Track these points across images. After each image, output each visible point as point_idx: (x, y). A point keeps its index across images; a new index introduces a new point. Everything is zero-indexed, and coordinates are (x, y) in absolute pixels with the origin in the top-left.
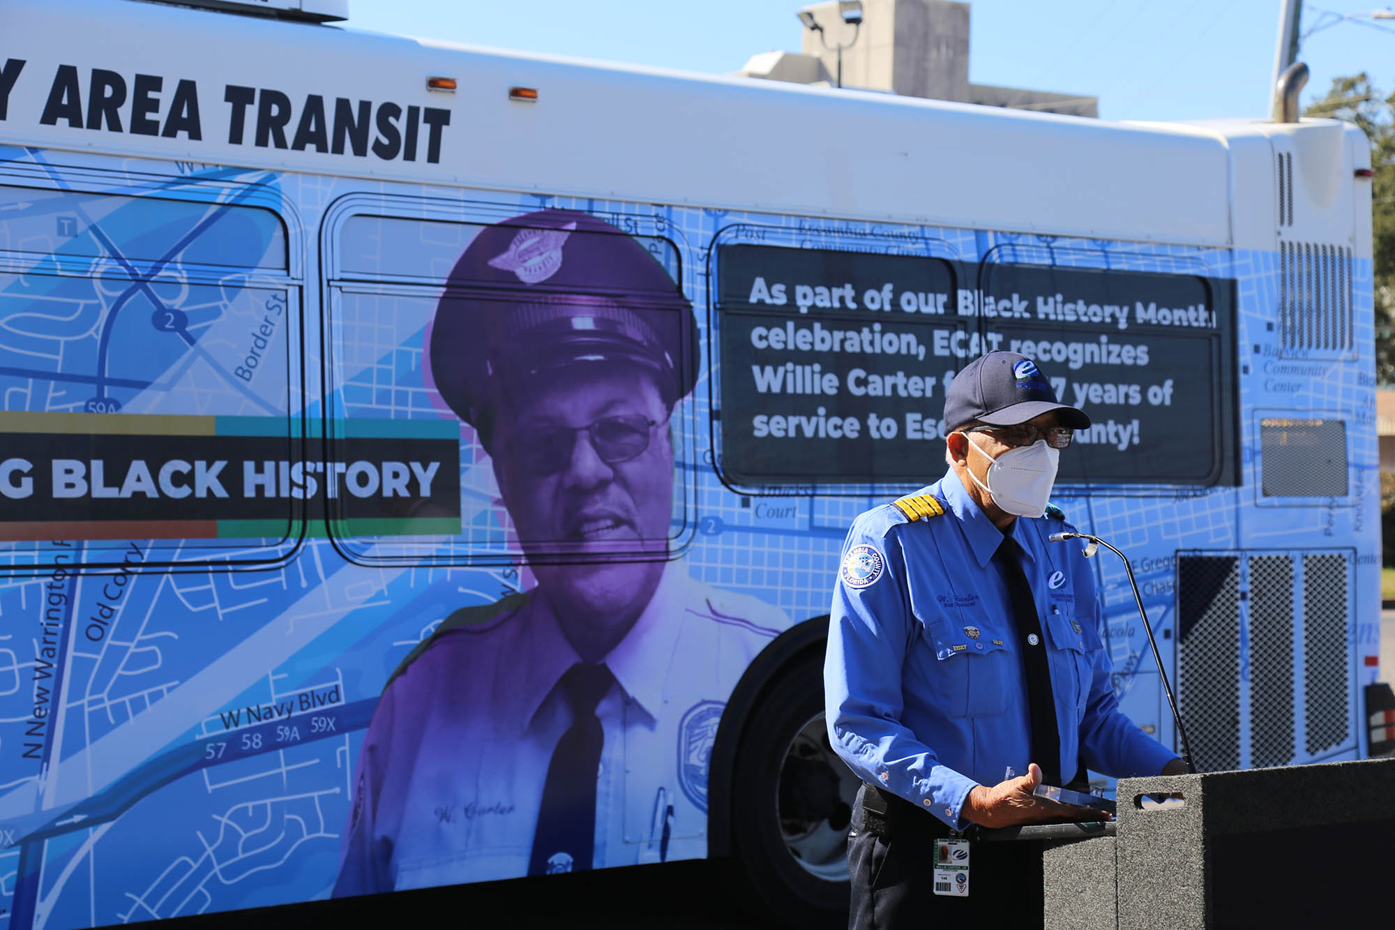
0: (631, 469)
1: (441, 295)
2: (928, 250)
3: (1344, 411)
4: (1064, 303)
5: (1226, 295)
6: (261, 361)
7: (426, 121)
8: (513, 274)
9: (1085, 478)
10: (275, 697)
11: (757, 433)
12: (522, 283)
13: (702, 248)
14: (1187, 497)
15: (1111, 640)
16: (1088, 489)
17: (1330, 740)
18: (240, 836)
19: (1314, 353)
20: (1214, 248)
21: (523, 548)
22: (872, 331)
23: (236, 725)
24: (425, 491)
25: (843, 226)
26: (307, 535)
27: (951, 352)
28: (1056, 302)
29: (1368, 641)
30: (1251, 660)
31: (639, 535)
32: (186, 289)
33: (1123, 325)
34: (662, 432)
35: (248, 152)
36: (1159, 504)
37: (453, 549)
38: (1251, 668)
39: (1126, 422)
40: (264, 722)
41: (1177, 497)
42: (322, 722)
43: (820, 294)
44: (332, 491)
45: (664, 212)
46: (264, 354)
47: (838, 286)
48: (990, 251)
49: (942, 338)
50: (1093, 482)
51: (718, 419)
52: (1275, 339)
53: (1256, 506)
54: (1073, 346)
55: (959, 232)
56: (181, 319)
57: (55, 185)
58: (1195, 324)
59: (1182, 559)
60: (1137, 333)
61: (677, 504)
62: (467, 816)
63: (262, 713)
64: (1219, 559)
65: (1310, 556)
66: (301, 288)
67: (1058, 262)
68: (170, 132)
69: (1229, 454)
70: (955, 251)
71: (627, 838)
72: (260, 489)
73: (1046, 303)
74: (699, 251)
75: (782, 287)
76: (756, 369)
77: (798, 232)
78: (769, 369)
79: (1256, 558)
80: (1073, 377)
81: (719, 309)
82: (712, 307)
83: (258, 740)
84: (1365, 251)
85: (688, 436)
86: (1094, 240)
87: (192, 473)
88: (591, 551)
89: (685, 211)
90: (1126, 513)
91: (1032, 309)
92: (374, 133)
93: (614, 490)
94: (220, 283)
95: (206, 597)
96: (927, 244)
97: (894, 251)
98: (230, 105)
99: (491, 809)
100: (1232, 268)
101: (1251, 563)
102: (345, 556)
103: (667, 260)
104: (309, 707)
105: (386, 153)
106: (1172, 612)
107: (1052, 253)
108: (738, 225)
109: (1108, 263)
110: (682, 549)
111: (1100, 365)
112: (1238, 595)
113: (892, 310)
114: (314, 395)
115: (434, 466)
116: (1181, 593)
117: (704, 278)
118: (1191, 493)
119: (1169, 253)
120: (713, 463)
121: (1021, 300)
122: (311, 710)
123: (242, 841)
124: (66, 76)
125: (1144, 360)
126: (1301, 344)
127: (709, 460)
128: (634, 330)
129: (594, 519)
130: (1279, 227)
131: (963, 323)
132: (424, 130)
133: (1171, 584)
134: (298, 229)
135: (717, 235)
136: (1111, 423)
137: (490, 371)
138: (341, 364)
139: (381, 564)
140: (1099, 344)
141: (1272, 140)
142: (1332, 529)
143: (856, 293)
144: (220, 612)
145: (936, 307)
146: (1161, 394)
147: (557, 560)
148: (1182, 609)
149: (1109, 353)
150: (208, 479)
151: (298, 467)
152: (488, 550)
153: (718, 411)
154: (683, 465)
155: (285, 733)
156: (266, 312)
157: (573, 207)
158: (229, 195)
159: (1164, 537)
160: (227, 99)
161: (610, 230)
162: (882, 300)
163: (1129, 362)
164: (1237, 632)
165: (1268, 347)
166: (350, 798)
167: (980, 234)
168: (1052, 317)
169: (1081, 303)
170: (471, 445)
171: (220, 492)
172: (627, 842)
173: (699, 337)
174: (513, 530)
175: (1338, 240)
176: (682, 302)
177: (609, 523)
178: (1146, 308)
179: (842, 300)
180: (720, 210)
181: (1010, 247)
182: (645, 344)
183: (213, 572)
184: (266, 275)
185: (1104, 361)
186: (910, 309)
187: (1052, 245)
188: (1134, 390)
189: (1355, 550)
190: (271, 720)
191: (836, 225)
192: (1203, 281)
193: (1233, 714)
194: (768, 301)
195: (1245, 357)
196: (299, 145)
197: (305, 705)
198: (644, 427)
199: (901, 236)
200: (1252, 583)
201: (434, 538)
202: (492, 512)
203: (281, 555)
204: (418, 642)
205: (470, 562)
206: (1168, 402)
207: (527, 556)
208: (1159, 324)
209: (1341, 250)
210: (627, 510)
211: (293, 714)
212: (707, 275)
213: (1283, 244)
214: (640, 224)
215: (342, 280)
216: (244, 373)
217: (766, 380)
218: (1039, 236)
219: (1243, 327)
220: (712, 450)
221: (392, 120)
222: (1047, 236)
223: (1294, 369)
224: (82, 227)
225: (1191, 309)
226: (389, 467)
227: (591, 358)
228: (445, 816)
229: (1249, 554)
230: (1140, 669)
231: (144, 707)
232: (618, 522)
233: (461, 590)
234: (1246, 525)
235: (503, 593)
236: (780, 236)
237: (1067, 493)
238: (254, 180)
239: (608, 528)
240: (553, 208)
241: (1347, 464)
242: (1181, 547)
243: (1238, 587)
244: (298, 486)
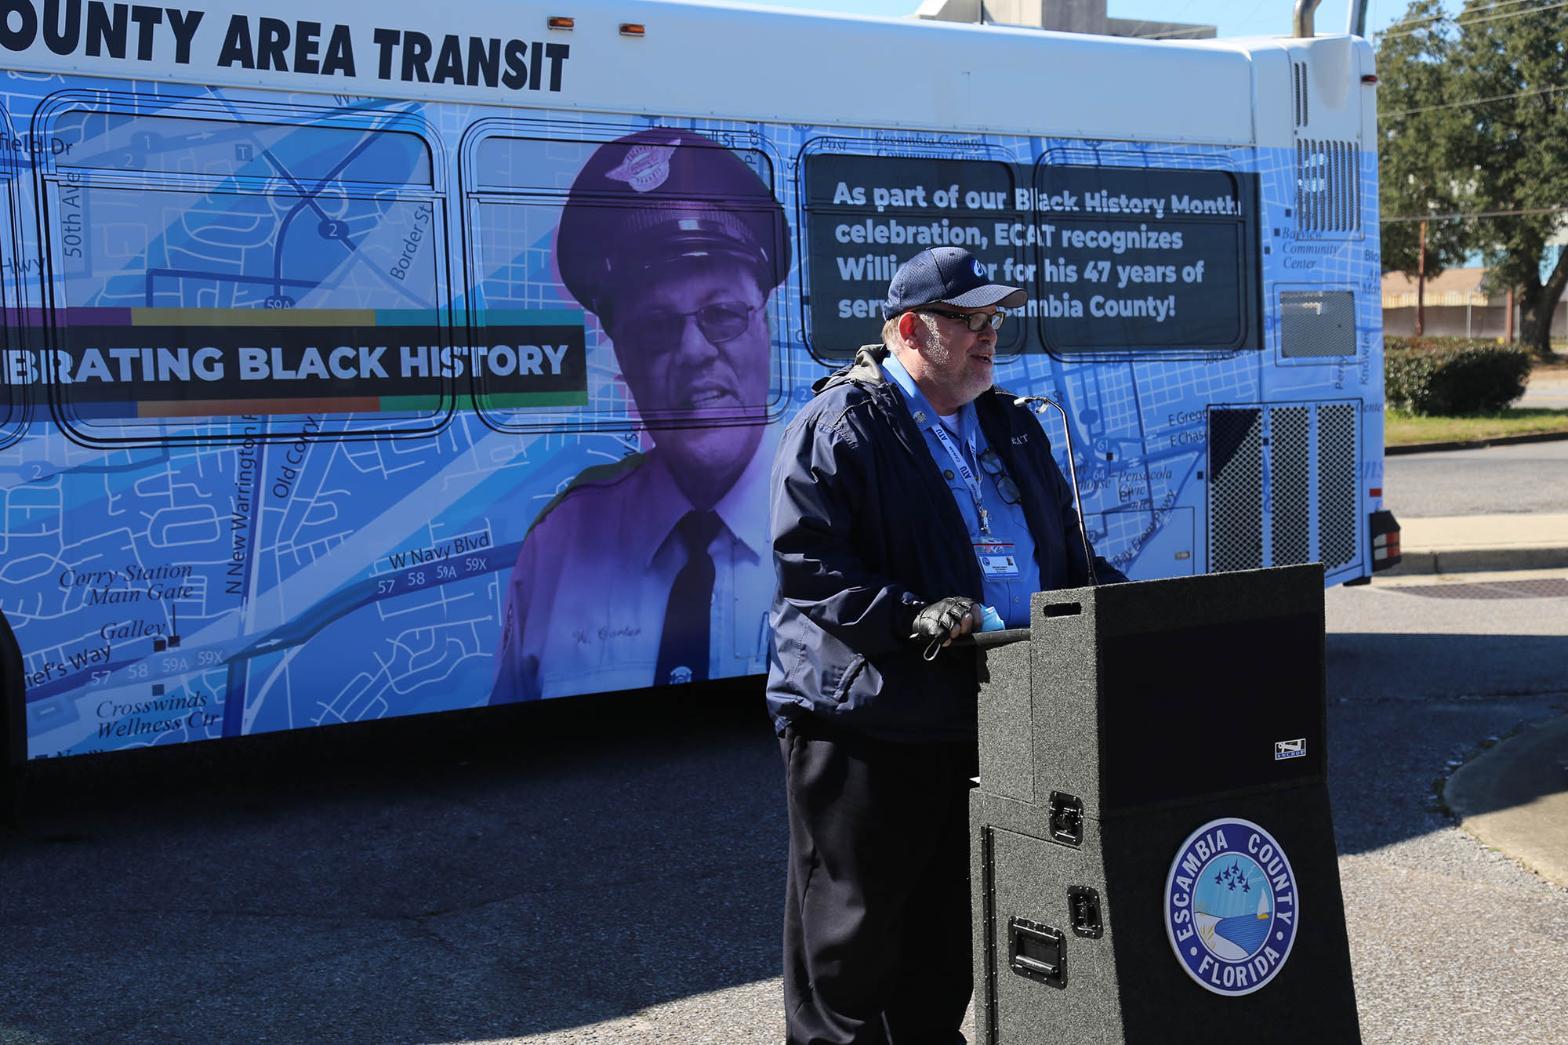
0: (733, 348)
1: (565, 203)
2: (989, 155)
3: (1351, 283)
4: (1108, 197)
5: (1250, 188)
6: (412, 263)
7: (548, 55)
8: (628, 183)
9: (1129, 347)
10: (434, 542)
11: (842, 315)
12: (635, 191)
13: (791, 158)
14: (1216, 359)
15: (1151, 482)
16: (1130, 355)
17: (1339, 559)
18: (410, 656)
19: (1326, 234)
20: (1240, 147)
21: (642, 416)
22: (941, 226)
23: (403, 566)
24: (556, 370)
25: (914, 136)
26: (456, 407)
27: (1010, 242)
28: (1101, 197)
29: (1373, 476)
30: (1272, 495)
31: (742, 403)
32: (346, 203)
33: (1160, 215)
34: (760, 316)
35: (395, 86)
36: (1192, 367)
37: (581, 418)
38: (1272, 502)
39: (1163, 298)
40: (426, 563)
41: (1207, 360)
42: (475, 562)
43: (896, 195)
44: (476, 371)
45: (758, 128)
46: (415, 256)
47: (911, 188)
48: (1043, 154)
49: (1002, 230)
50: (1135, 350)
51: (808, 304)
52: (1292, 224)
53: (1277, 365)
54: (1117, 234)
55: (1015, 138)
56: (343, 229)
57: (232, 117)
58: (1223, 212)
59: (1212, 412)
60: (1171, 222)
61: (773, 376)
62: (601, 638)
63: (424, 555)
64: (1244, 411)
65: (1323, 407)
66: (444, 200)
67: (1103, 163)
68: (328, 70)
69: (1253, 321)
70: (1014, 156)
71: (737, 654)
72: (415, 370)
73: (1093, 198)
74: (789, 161)
75: (862, 190)
76: (840, 261)
77: (875, 142)
78: (851, 261)
79: (1277, 409)
80: (1117, 260)
81: (808, 210)
82: (800, 209)
83: (421, 578)
84: (1370, 146)
85: (782, 319)
86: (1134, 142)
87: (357, 356)
88: (700, 417)
89: (776, 126)
90: (1164, 375)
91: (1081, 203)
92: (503, 66)
93: (719, 366)
94: (375, 197)
95: (373, 461)
96: (988, 150)
97: (960, 157)
98: (379, 45)
99: (620, 633)
100: (1255, 164)
101: (1272, 413)
102: (489, 425)
103: (761, 168)
104: (463, 551)
105: (514, 83)
106: (1204, 456)
107: (1097, 155)
108: (822, 138)
109: (1146, 162)
110: (779, 414)
111: (1141, 249)
112: (1261, 441)
113: (958, 208)
114: (458, 291)
115: (563, 349)
116: (1212, 440)
117: (793, 184)
118: (1220, 357)
119: (1200, 152)
120: (805, 341)
121: (1070, 196)
122: (465, 553)
123: (412, 659)
124: (239, 24)
125: (1178, 244)
126: (1316, 228)
127: (801, 339)
128: (733, 229)
129: (703, 390)
130: (1296, 128)
131: (1021, 217)
132: (547, 63)
133: (1203, 433)
134: (441, 151)
135: (804, 147)
136: (1150, 299)
137: (609, 268)
138: (481, 264)
139: (520, 431)
140: (1140, 232)
141: (1289, 53)
142: (1342, 384)
143: (927, 193)
144: (385, 473)
145: (996, 204)
146: (1194, 273)
147: (671, 426)
148: (1212, 455)
149: (1148, 239)
150: (371, 363)
151: (447, 351)
152: (612, 419)
153: (807, 297)
154: (779, 344)
155: (445, 572)
156: (415, 221)
157: (678, 126)
158: (380, 123)
159: (1197, 394)
160: (376, 41)
161: (711, 145)
162: (949, 199)
163: (1166, 246)
164: (1260, 472)
165: (1286, 231)
166: (501, 624)
167: (1034, 140)
168: (1098, 210)
169: (1123, 197)
170: (594, 329)
171: (382, 373)
172: (737, 657)
173: (790, 235)
174: (633, 401)
175: (1348, 136)
176: (775, 205)
177: (715, 393)
178: (1180, 201)
179: (914, 199)
180: (806, 125)
181: (1061, 151)
182: (743, 241)
183: (378, 439)
184: (414, 190)
185: (1144, 246)
186: (975, 206)
187: (1098, 148)
188: (1170, 271)
189: (1361, 399)
190: (432, 561)
191: (908, 135)
192: (1229, 174)
193: (1256, 540)
194: (850, 202)
195: (1267, 240)
196: (439, 78)
197: (460, 549)
198: (743, 312)
199: (965, 144)
200: (1273, 431)
201: (565, 408)
202: (615, 386)
203: (435, 425)
204: (554, 495)
205: (596, 429)
206: (1199, 279)
207: (645, 422)
208: (1192, 213)
209: (1350, 145)
210: (730, 382)
211: (450, 556)
212: (796, 181)
213: (1299, 140)
214: (736, 139)
215: (479, 193)
216: (398, 273)
217: (849, 269)
218: (1086, 140)
219: (1264, 213)
220: (803, 330)
221: (518, 55)
222: (1093, 140)
223: (1310, 249)
224: (256, 152)
225: (1220, 199)
226: (524, 350)
227: (697, 254)
228: (582, 638)
229: (1270, 406)
230: (1177, 505)
231: (325, 551)
232: (723, 392)
233: (589, 451)
234: (1268, 382)
235: (625, 454)
236: (859, 146)
237: (1112, 359)
238: (401, 110)
239: (714, 397)
240: (660, 127)
241: (1355, 328)
242: (1212, 403)
243: (1261, 434)
244: (447, 367)
